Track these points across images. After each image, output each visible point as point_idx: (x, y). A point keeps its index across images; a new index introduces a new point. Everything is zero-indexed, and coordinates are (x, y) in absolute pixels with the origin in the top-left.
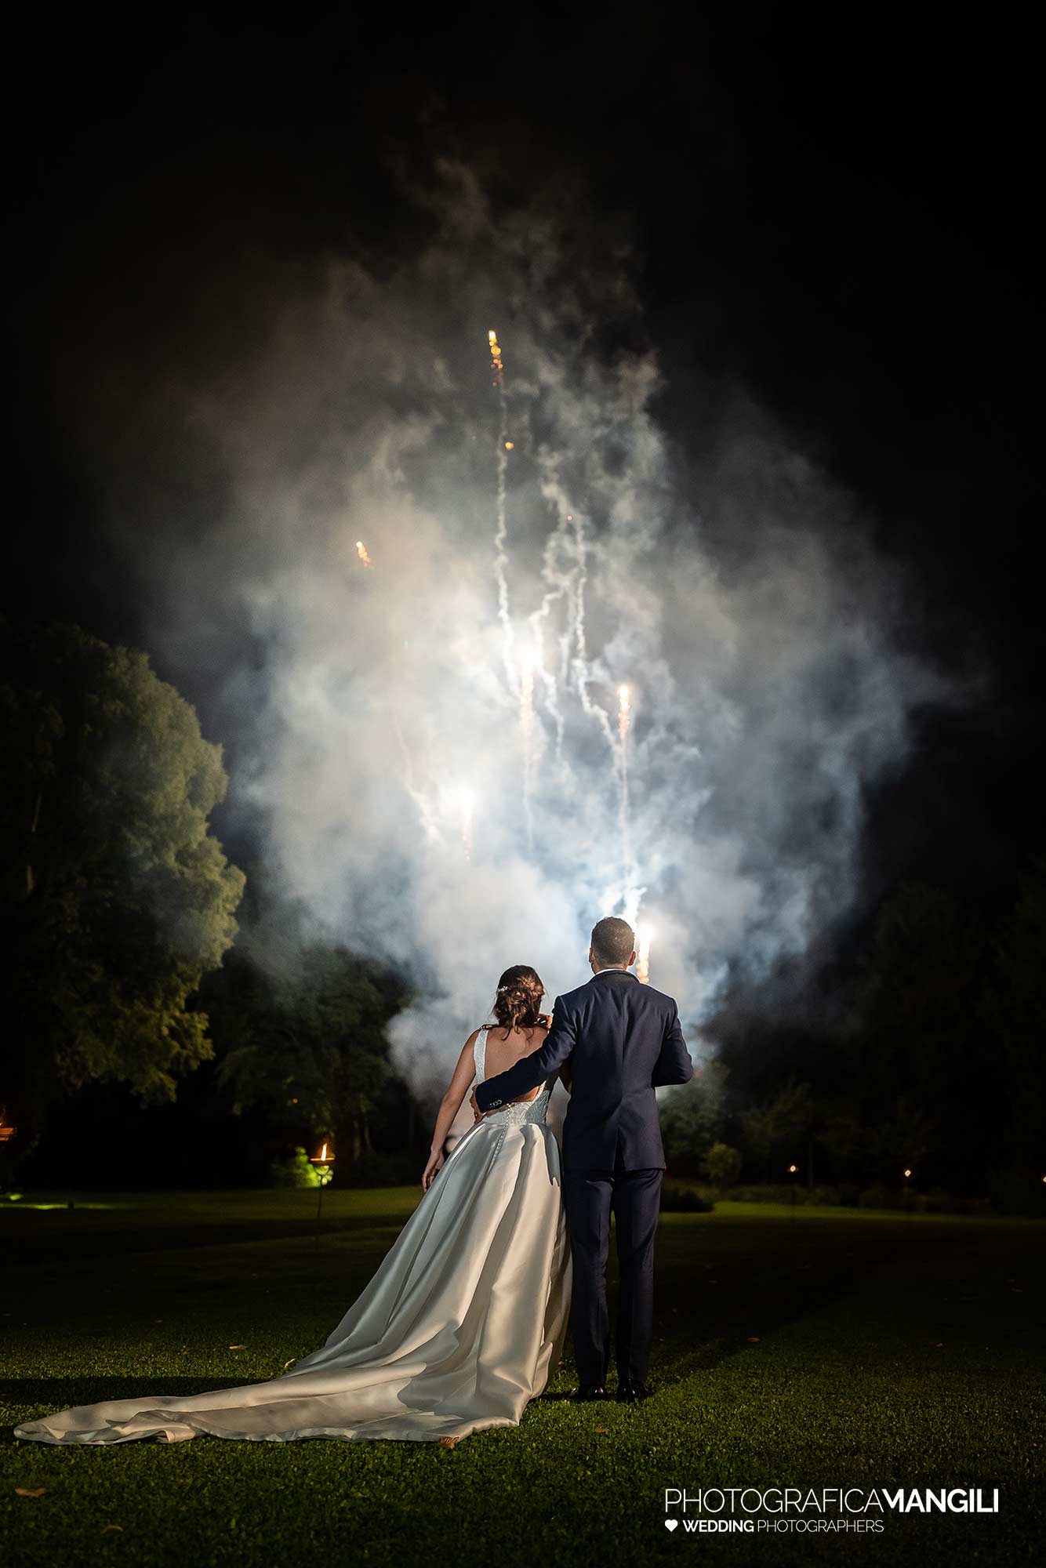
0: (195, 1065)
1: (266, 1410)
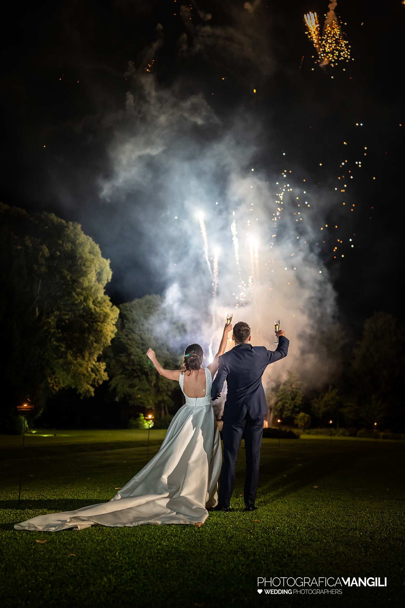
0: (101, 382)
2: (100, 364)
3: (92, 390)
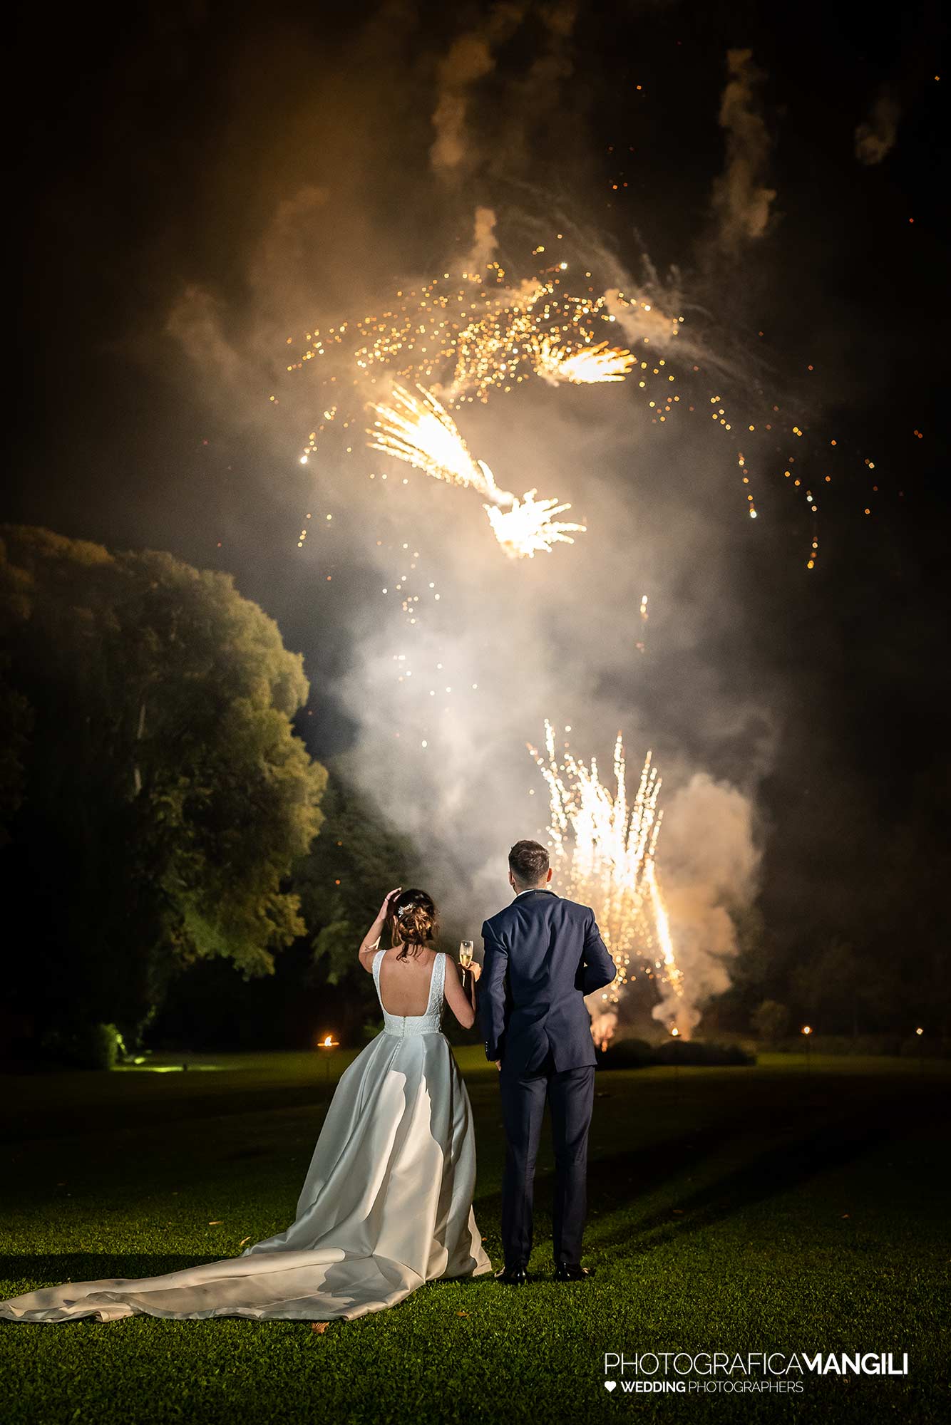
0: (289, 941)
1: (202, 1290)
2: (285, 899)
3: (269, 960)
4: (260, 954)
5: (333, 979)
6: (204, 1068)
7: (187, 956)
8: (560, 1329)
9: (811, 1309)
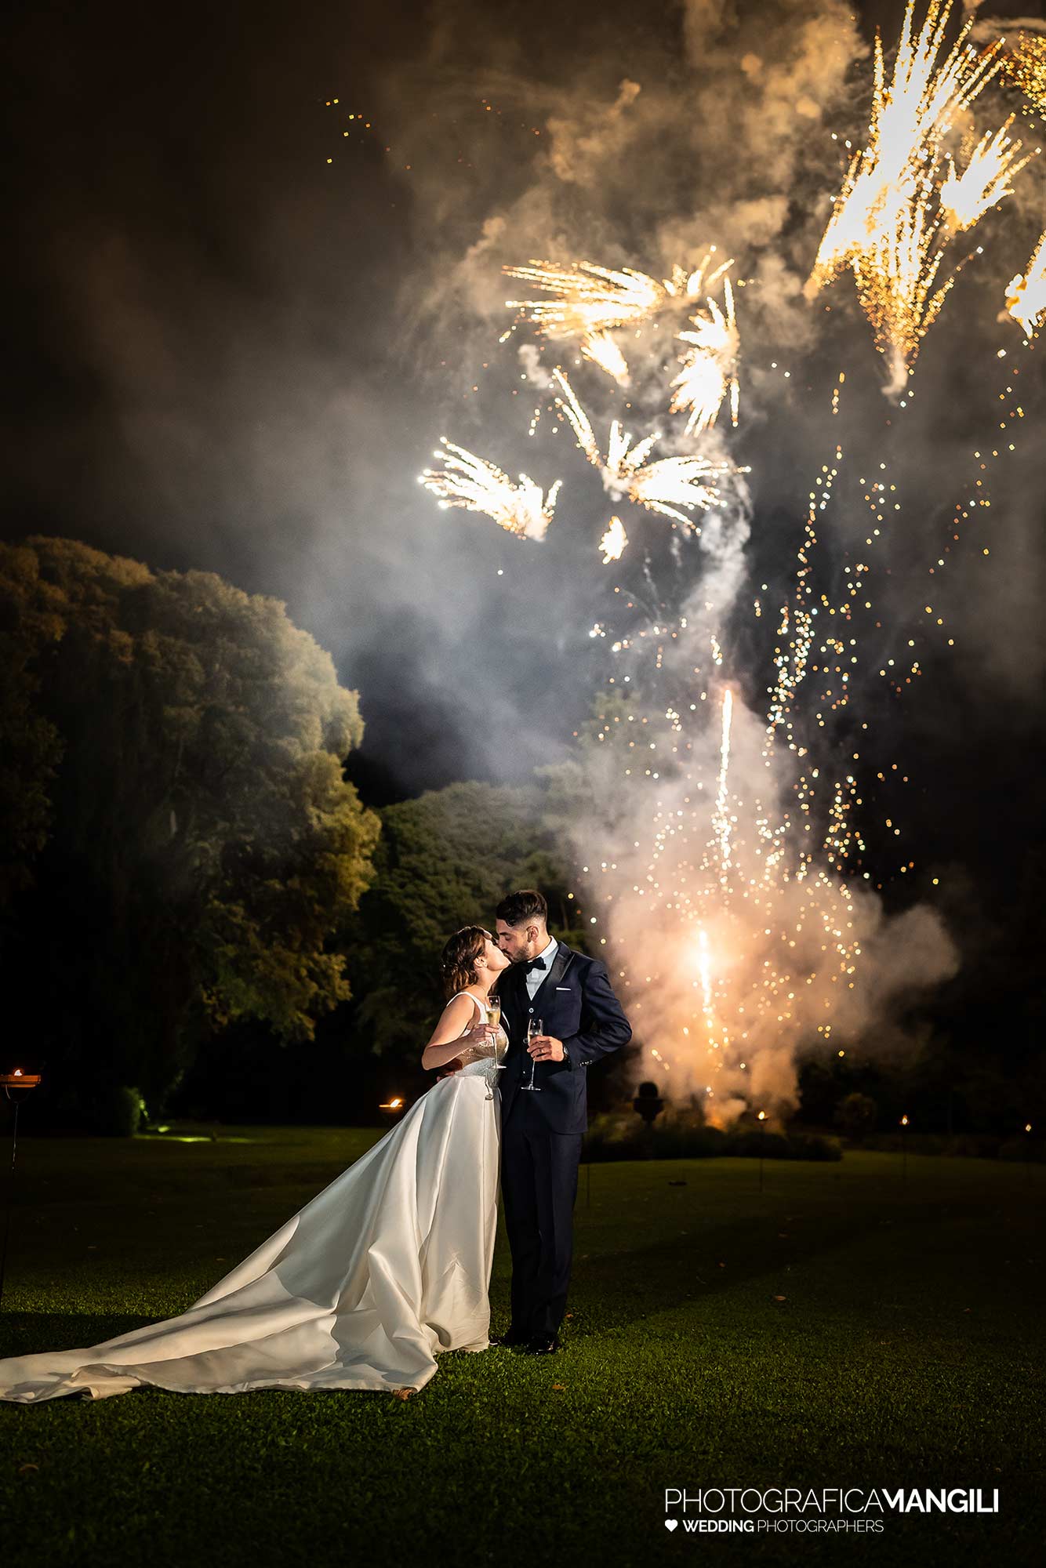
0: (332, 1006)
2: (330, 959)
3: (309, 1024)
4: (300, 1019)
5: (377, 1049)
6: (233, 1140)
7: (219, 1017)
8: (669, 1407)
9: (946, 1399)
